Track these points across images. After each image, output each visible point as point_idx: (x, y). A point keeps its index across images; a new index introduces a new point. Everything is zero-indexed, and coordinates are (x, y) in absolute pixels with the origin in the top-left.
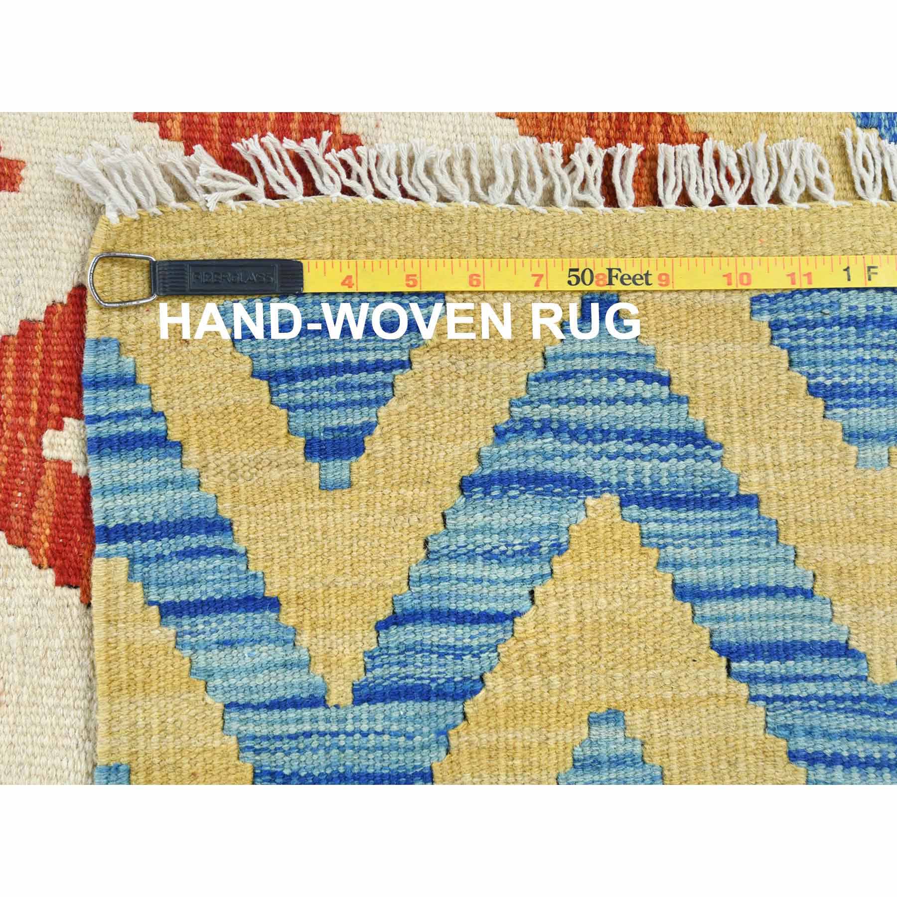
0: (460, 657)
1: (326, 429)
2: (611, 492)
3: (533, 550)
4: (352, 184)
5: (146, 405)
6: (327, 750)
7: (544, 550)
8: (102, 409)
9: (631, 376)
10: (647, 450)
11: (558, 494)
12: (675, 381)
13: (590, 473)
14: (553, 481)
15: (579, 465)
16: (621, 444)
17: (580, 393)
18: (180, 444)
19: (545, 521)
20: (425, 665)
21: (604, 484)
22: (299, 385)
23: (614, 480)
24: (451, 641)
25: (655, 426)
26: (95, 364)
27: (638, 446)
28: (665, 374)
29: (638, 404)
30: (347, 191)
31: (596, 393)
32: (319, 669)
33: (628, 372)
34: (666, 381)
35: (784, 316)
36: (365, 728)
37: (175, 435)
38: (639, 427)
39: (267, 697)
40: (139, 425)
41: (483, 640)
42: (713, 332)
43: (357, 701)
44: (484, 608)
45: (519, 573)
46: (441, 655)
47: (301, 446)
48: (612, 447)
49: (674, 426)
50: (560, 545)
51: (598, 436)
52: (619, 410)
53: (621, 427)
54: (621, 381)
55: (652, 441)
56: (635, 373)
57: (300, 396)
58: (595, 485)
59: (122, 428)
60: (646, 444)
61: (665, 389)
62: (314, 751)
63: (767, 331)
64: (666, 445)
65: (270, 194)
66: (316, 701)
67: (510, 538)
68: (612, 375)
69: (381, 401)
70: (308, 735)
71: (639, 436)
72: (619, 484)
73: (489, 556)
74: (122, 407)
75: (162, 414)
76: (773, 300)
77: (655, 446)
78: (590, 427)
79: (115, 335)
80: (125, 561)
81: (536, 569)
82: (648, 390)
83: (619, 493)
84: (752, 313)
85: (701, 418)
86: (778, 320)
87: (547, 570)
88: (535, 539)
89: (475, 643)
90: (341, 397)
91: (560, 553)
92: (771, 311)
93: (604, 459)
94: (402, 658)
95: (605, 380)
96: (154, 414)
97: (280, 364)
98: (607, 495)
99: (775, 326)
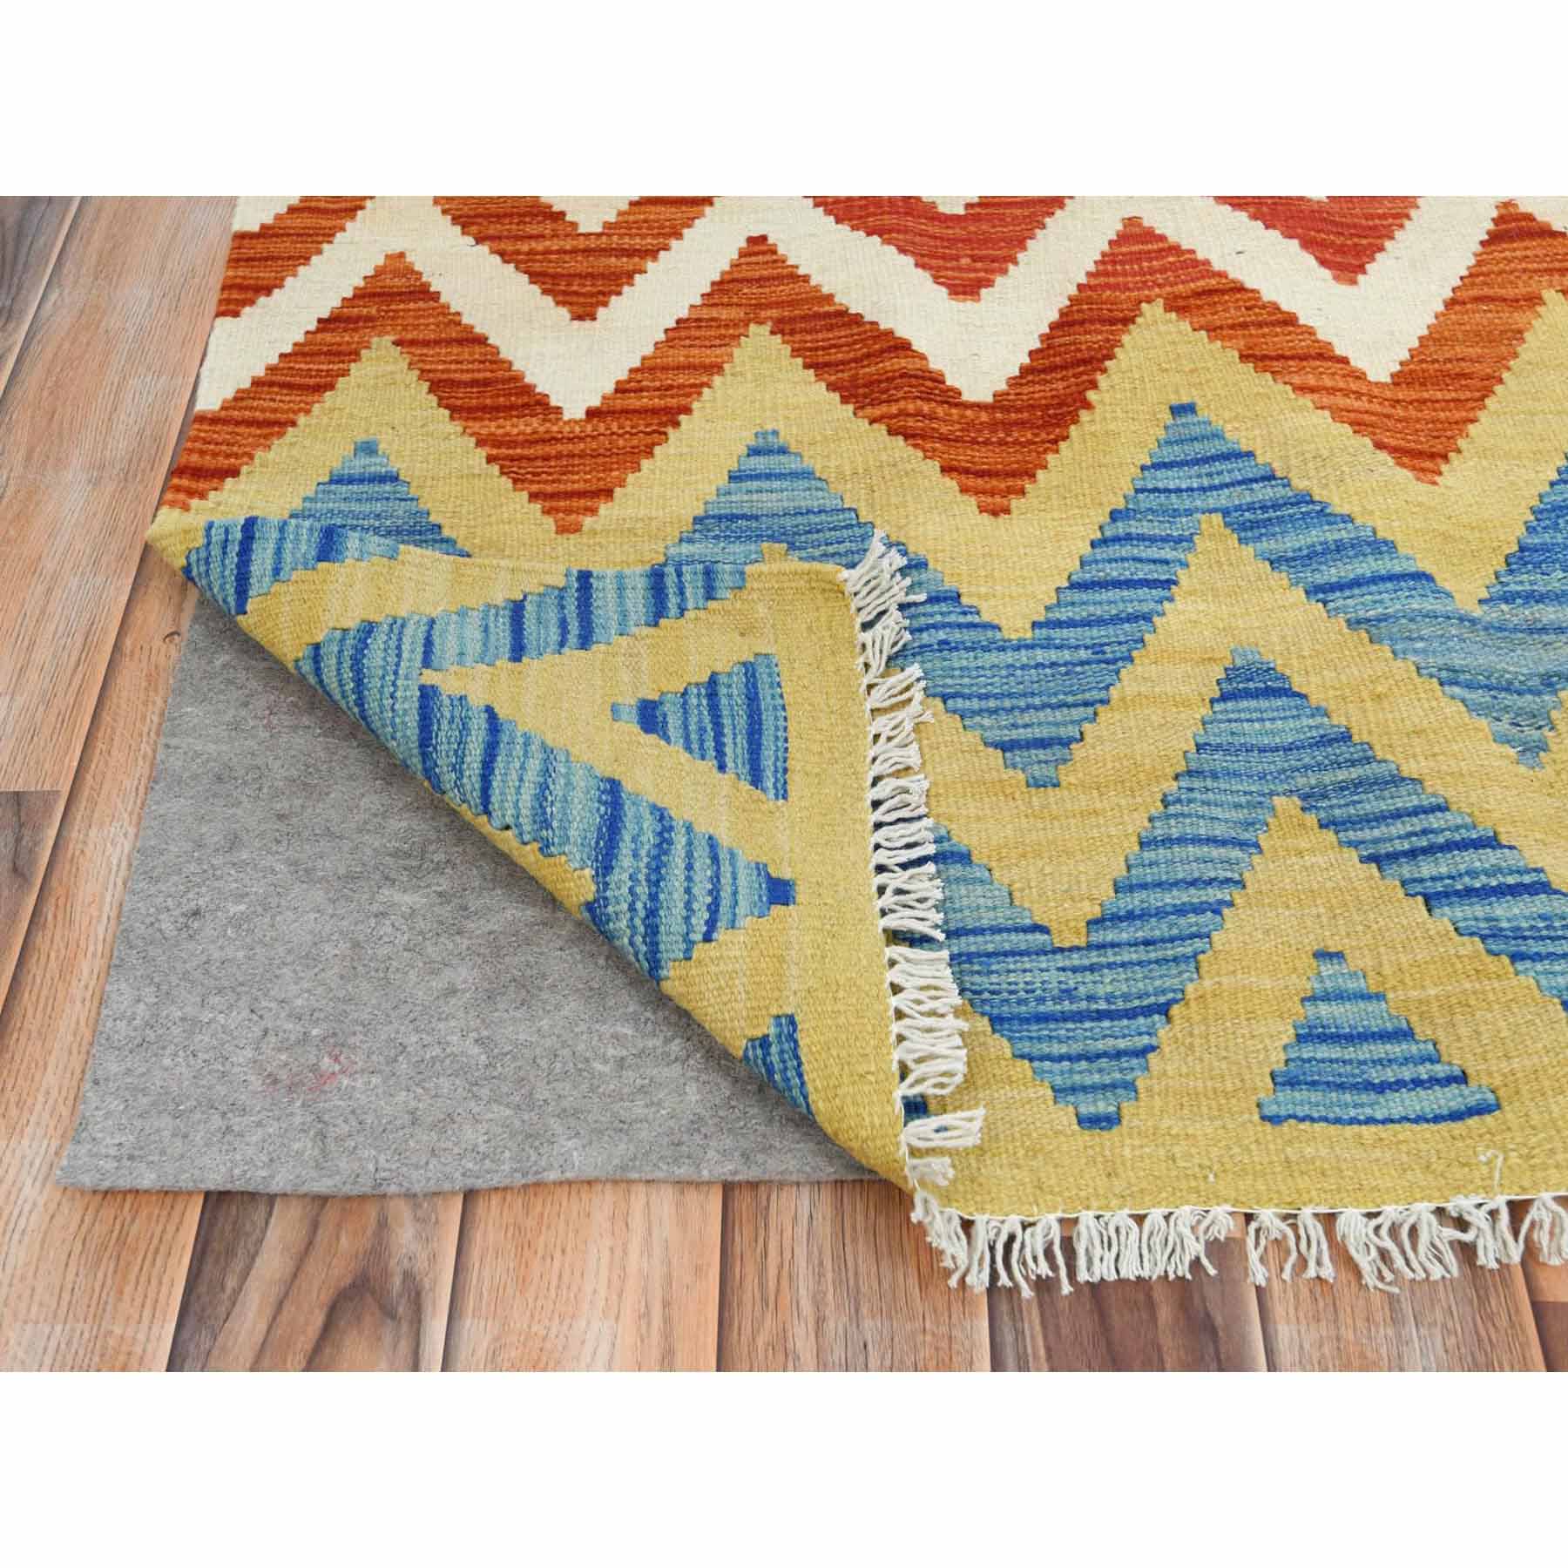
0: (454, 769)
1: (665, 716)
2: (598, 891)
3: (546, 824)
4: (883, 739)
5: (690, 604)
6: (384, 668)
7: (544, 833)
8: (687, 577)
9: (714, 908)
10: (638, 922)
11: (597, 843)
12: (707, 945)
13: (616, 871)
14: (611, 840)
15: (625, 861)
16: (644, 898)
17: (697, 866)
18: (656, 625)
19: (572, 833)
20: (448, 738)
21: (606, 884)
22: (705, 702)
23: (608, 894)
24: (468, 759)
25: (662, 929)
26: (724, 572)
27: (642, 913)
28: (715, 936)
29: (684, 913)
30: (877, 737)
31: (697, 878)
32: (455, 668)
33: (718, 906)
34: (707, 938)
35: (774, 1049)
36: (398, 694)
37: (663, 622)
38: (662, 913)
39: (437, 640)
40: (673, 601)
41: (468, 787)
42: (757, 979)
43: (422, 688)
44: (495, 784)
45: (524, 812)
46: (456, 751)
47: (650, 697)
48: (643, 890)
49: (662, 947)
50: (548, 847)
51: (653, 878)
52: (679, 897)
53: (662, 896)
54: (709, 900)
55: (646, 927)
56: (717, 911)
57: (694, 701)
58: (604, 876)
59: (671, 590)
60: (644, 920)
61: (699, 937)
62: (384, 659)
63: (759, 1033)
64: (644, 942)
65: (870, 687)
66: (427, 662)
67: (558, 805)
68: (715, 893)
69: (688, 748)
70: (399, 656)
71: (652, 913)
72: (606, 899)
73: (544, 787)
74: (689, 592)
75: (682, 615)
76: (792, 1038)
77: (642, 929)
78: (663, 871)
79: (748, 585)
80: (561, 585)
81: (527, 828)
82: (700, 921)
83: (596, 900)
84: (778, 1017)
85: (672, 973)
86: (770, 1045)
87: (527, 838)
88: (555, 824)
89: (465, 780)
90: (693, 727)
91: (541, 849)
92: (779, 1036)
93: (630, 883)
94: (457, 720)
95: (710, 886)
96: (682, 611)
97: (723, 691)
98: (594, 888)
99: (764, 1042)
